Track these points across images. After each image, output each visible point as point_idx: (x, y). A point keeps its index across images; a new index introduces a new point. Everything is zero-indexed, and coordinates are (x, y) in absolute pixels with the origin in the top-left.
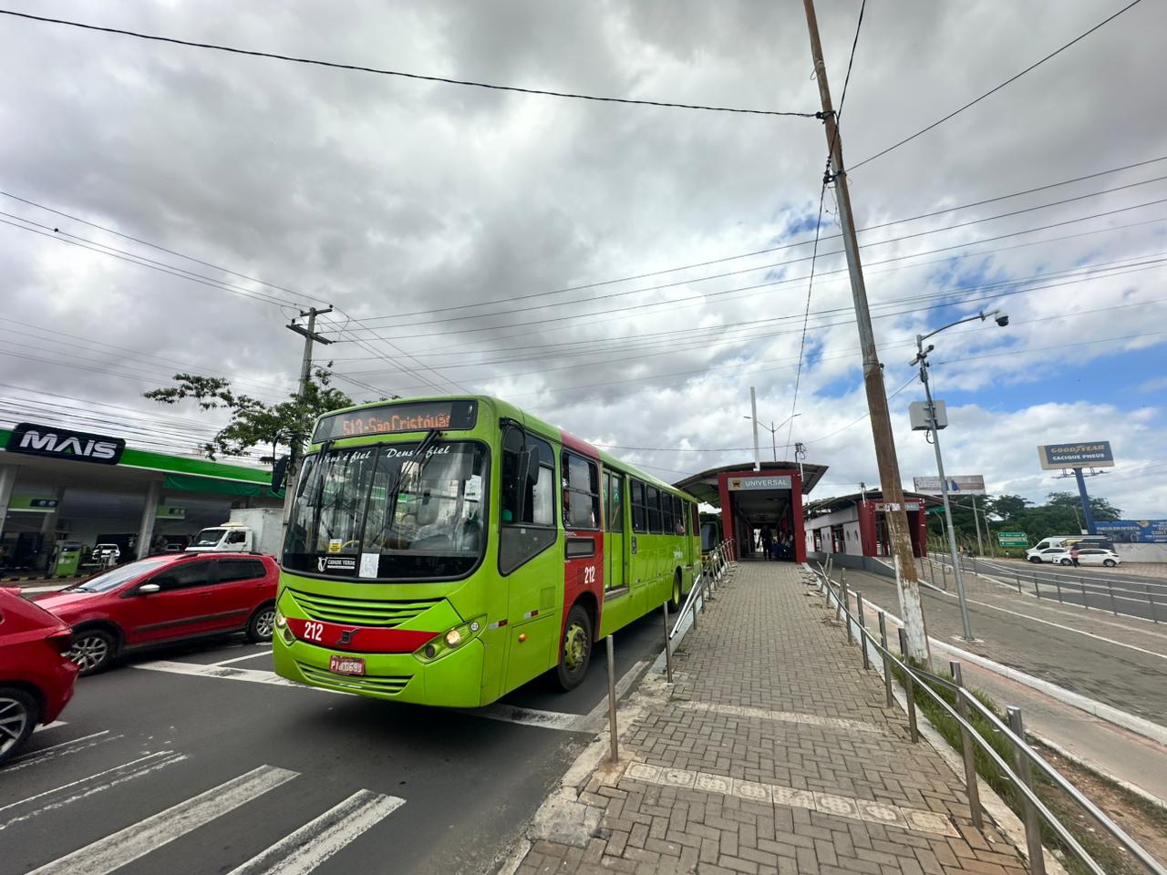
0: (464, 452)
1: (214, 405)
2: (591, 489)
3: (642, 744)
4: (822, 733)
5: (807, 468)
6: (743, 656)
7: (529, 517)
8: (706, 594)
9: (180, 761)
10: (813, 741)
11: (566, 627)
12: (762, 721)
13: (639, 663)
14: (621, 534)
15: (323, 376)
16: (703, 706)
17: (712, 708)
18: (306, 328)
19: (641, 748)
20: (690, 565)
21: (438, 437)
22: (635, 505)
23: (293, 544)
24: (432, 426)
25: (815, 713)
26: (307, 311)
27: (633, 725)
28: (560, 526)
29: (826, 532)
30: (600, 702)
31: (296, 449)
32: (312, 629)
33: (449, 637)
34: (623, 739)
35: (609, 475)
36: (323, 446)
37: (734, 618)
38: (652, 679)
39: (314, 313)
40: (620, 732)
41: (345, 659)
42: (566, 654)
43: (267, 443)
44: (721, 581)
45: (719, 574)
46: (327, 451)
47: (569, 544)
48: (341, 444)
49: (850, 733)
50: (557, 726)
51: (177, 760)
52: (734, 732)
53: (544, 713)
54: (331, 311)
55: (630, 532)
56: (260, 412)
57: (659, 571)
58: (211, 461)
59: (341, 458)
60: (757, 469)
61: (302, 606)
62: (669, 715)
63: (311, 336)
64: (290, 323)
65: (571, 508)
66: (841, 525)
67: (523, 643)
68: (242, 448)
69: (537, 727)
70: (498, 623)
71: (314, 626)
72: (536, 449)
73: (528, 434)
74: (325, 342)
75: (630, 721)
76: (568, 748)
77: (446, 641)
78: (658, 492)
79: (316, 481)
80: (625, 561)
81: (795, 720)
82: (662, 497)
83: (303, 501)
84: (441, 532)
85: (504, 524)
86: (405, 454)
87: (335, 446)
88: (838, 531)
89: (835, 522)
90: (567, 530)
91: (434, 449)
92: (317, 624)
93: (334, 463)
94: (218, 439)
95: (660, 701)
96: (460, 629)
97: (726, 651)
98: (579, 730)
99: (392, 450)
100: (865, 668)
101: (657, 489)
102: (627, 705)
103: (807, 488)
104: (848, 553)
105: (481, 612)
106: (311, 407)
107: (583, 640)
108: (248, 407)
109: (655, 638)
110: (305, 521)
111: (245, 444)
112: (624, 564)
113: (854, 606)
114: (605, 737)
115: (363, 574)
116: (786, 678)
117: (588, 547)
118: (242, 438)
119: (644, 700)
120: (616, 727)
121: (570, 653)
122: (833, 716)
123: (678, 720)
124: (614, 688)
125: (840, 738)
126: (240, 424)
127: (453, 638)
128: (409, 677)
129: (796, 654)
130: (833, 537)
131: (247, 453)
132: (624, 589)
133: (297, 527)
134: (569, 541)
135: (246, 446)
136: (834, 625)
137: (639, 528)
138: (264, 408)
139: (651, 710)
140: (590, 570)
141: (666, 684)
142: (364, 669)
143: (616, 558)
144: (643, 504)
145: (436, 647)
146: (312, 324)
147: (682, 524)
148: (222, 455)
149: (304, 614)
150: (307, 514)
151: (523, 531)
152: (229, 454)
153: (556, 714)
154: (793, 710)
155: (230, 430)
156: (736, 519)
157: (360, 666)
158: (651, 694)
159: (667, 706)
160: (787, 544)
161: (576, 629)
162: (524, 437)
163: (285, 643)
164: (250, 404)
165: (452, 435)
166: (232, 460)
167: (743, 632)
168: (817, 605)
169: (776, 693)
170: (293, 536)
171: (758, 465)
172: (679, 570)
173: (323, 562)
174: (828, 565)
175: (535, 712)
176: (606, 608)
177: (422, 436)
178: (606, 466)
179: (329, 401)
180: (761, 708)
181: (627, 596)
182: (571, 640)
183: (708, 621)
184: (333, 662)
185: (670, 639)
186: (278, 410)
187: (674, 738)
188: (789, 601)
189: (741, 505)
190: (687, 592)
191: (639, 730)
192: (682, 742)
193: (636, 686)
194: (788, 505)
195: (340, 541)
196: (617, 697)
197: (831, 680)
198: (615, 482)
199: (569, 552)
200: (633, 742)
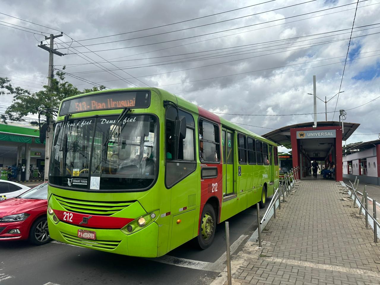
0: (144, 121)
1: (3, 93)
2: (215, 140)
3: (244, 279)
4: (347, 277)
5: (346, 125)
6: (302, 234)
7: (181, 156)
8: (282, 198)
9: (8, 279)
10: (341, 280)
11: (202, 216)
12: (312, 269)
13: (242, 236)
14: (232, 165)
15: (60, 75)
16: (279, 260)
17: (284, 261)
18: (49, 46)
19: (244, 281)
20: (272, 182)
21: (129, 112)
22: (240, 148)
23: (54, 169)
24: (126, 106)
25: (344, 266)
26: (49, 36)
27: (240, 269)
28: (198, 161)
29: (356, 163)
30: (221, 255)
31: (49, 118)
32: (67, 216)
33: (139, 221)
34: (234, 276)
35: (225, 132)
36: (65, 117)
37: (298, 212)
38: (250, 245)
39: (53, 37)
40: (232, 272)
41: (85, 231)
42: (202, 230)
43: (33, 114)
44: (291, 191)
45: (289, 187)
46: (68, 120)
47: (203, 171)
48: (75, 116)
49: (363, 277)
50: (198, 268)
51: (7, 278)
52: (296, 274)
53: (191, 261)
54: (62, 35)
55: (237, 164)
56: (28, 97)
57: (254, 186)
58: (5, 124)
59: (76, 124)
60: (315, 126)
61: (61, 204)
62: (260, 264)
63: (52, 51)
64: (40, 44)
65: (204, 151)
66: (365, 159)
67: (180, 225)
68: (21, 117)
69: (187, 268)
70: (165, 214)
71: (68, 214)
72: (184, 118)
73: (179, 109)
74: (60, 54)
75: (238, 267)
76: (204, 279)
77: (138, 223)
78: (254, 141)
79: (63, 136)
80: (235, 179)
81: (331, 269)
82: (256, 143)
83: (57, 147)
84: (133, 164)
85: (167, 160)
86: (111, 122)
87: (72, 117)
88: (363, 162)
89: (362, 156)
90: (202, 163)
91: (127, 119)
92: (70, 213)
93: (72, 127)
94: (7, 112)
95: (254, 256)
96: (145, 217)
97: (293, 230)
98: (210, 270)
99: (104, 119)
100: (375, 242)
101: (253, 139)
102: (236, 258)
103: (346, 137)
104: (369, 175)
105: (156, 208)
106: (55, 93)
107: (211, 223)
108: (21, 94)
109: (251, 222)
110: (59, 157)
111: (22, 114)
112: (234, 181)
113: (371, 206)
114: (224, 275)
115: (92, 188)
116: (327, 246)
117: (214, 173)
118: (20, 111)
119: (246, 256)
120: (231, 270)
121: (204, 229)
122: (354, 268)
123: (265, 267)
124: (229, 248)
125: (357, 279)
126: (18, 103)
127: (142, 221)
128: (120, 242)
129: (334, 233)
130: (360, 166)
131: (23, 120)
132: (234, 195)
133: (55, 160)
134: (203, 169)
135: (23, 116)
136: (357, 218)
137: (242, 161)
138: (30, 94)
139: (250, 261)
140: (215, 185)
141: (258, 247)
142: (95, 236)
143: (230, 177)
144: (245, 148)
145: (133, 226)
146: (52, 44)
147: (268, 159)
148: (10, 121)
149: (62, 208)
150: (59, 155)
151: (178, 164)
152: (14, 120)
153: (197, 262)
154: (331, 264)
155: (13, 107)
156: (301, 155)
157: (93, 235)
158: (249, 253)
159: (258, 259)
160: (331, 170)
161: (207, 217)
162: (178, 112)
163: (54, 222)
164: (22, 92)
165: (137, 111)
166: (16, 124)
167: (303, 220)
168: (347, 205)
169: (321, 254)
170: (53, 165)
171: (316, 124)
172: (265, 184)
173: (70, 181)
174: (356, 182)
175: (186, 260)
176: (224, 205)
177: (120, 112)
178: (224, 126)
179: (65, 89)
180: (312, 262)
181: (236, 199)
182: (205, 222)
183: (282, 214)
184: (80, 233)
185: (261, 224)
186: (38, 95)
187: (262, 276)
188: (331, 203)
189: (304, 147)
190: (270, 197)
191: (243, 272)
192: (267, 279)
193: (241, 248)
194: (333, 147)
195: (78, 170)
196: (231, 253)
197: (354, 248)
198: (229, 135)
199: (203, 175)
200: (239, 277)
